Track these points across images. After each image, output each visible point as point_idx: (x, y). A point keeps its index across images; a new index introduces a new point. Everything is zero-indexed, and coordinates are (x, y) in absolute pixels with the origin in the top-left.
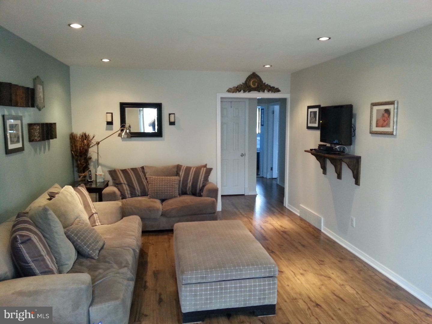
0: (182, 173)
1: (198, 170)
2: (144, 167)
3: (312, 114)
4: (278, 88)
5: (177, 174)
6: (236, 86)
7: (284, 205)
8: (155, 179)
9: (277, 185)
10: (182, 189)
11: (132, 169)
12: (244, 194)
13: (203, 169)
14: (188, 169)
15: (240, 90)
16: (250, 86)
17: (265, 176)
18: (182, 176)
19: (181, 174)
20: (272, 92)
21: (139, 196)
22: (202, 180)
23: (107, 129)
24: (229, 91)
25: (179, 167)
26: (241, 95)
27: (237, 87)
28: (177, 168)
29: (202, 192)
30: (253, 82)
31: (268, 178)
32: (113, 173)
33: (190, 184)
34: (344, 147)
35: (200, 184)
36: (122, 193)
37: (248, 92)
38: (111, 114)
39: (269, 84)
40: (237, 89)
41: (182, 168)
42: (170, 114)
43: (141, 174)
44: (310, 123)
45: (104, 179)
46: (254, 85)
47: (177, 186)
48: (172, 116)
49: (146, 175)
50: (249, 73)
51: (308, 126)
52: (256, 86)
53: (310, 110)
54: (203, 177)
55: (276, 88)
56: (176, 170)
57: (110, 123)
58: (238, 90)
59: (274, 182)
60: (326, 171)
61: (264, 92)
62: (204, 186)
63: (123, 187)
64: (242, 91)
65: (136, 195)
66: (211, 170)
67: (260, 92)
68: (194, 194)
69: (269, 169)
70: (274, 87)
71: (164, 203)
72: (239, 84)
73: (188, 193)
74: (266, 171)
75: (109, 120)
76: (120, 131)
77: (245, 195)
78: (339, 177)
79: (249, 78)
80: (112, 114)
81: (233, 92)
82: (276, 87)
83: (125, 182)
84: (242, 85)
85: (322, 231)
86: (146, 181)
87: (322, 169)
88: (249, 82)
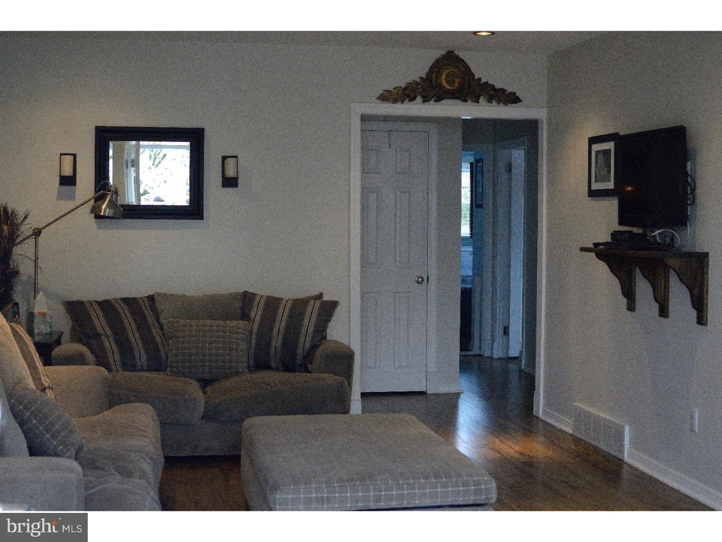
0: (256, 314)
1: (299, 306)
2: (156, 297)
3: (600, 156)
4: (515, 93)
5: (245, 316)
6: (403, 86)
7: (534, 413)
8: (184, 326)
9: (521, 371)
10: (255, 354)
11: (126, 300)
12: (424, 390)
13: (312, 302)
14: (273, 303)
15: (412, 95)
16: (440, 86)
17: (487, 354)
18: (258, 319)
19: (253, 314)
20: (499, 103)
21: (142, 370)
22: (311, 330)
23: (60, 197)
24: (385, 97)
25: (247, 298)
26: (417, 108)
27: (406, 88)
28: (244, 301)
29: (311, 363)
30: (448, 74)
31: (495, 356)
32: (75, 309)
33: (277, 342)
34: (673, 234)
35: (305, 341)
36: (99, 359)
37: (436, 101)
38: (72, 157)
39: (491, 82)
40: (407, 94)
41: (256, 301)
42: (224, 158)
43: (148, 313)
44: (596, 181)
45: (51, 327)
46: (450, 83)
47: (243, 346)
48: (231, 163)
49: (161, 318)
50: (438, 54)
51: (593, 189)
52: (457, 85)
53: (596, 147)
54: (312, 324)
55: (511, 93)
56: (240, 305)
57: (68, 181)
58: (408, 96)
59: (513, 367)
60: (635, 301)
61: (478, 102)
62: (314, 347)
63: (101, 345)
64: (419, 99)
65: (135, 366)
66: (334, 305)
67: (465, 100)
68: (289, 367)
69: (499, 331)
70: (503, 91)
71: (208, 389)
72: (409, 80)
73: (273, 365)
74: (489, 337)
75: (67, 171)
76: (94, 200)
77: (428, 392)
78: (664, 312)
79: (437, 66)
80: (75, 156)
81: (395, 101)
82: (510, 89)
83: (109, 332)
84: (417, 83)
85: (626, 458)
86: (161, 334)
87: (626, 297)
88: (437, 77)
